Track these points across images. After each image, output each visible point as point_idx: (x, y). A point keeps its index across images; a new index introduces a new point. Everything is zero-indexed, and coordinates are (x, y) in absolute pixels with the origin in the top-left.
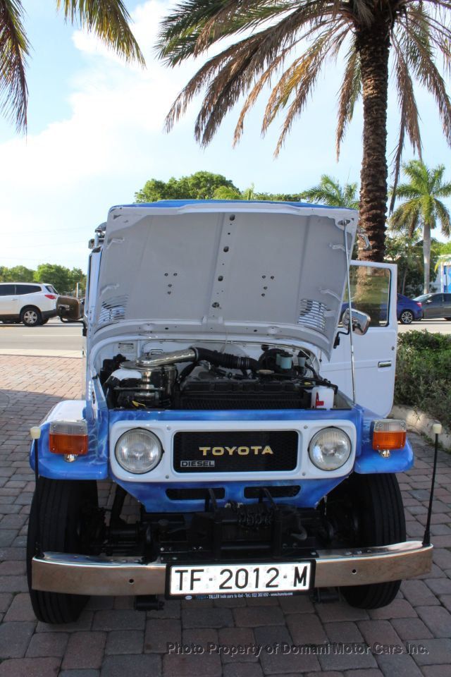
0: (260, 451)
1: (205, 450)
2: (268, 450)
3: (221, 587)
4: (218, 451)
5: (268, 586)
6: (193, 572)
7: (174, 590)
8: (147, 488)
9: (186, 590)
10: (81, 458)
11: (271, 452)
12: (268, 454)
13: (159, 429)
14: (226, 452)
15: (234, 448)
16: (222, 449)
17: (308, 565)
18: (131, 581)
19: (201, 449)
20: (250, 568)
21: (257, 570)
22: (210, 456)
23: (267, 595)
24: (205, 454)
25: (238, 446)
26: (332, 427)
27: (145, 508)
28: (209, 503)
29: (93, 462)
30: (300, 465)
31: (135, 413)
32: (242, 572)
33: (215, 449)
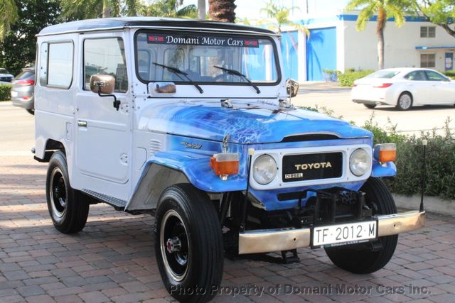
0: (325, 165)
1: (298, 166)
2: (329, 165)
3: (337, 239)
4: (305, 166)
5: (358, 237)
6: (324, 230)
7: (315, 243)
8: (267, 194)
9: (321, 243)
11: (331, 166)
12: (329, 167)
13: (275, 154)
14: (309, 167)
15: (312, 164)
17: (375, 222)
18: (295, 239)
19: (296, 166)
20: (349, 225)
21: (352, 227)
22: (301, 171)
23: (357, 242)
24: (298, 169)
25: (314, 163)
26: (360, 148)
27: (265, 208)
28: (300, 201)
29: (238, 180)
30: (345, 173)
31: (261, 145)
32: (346, 229)
33: (303, 165)
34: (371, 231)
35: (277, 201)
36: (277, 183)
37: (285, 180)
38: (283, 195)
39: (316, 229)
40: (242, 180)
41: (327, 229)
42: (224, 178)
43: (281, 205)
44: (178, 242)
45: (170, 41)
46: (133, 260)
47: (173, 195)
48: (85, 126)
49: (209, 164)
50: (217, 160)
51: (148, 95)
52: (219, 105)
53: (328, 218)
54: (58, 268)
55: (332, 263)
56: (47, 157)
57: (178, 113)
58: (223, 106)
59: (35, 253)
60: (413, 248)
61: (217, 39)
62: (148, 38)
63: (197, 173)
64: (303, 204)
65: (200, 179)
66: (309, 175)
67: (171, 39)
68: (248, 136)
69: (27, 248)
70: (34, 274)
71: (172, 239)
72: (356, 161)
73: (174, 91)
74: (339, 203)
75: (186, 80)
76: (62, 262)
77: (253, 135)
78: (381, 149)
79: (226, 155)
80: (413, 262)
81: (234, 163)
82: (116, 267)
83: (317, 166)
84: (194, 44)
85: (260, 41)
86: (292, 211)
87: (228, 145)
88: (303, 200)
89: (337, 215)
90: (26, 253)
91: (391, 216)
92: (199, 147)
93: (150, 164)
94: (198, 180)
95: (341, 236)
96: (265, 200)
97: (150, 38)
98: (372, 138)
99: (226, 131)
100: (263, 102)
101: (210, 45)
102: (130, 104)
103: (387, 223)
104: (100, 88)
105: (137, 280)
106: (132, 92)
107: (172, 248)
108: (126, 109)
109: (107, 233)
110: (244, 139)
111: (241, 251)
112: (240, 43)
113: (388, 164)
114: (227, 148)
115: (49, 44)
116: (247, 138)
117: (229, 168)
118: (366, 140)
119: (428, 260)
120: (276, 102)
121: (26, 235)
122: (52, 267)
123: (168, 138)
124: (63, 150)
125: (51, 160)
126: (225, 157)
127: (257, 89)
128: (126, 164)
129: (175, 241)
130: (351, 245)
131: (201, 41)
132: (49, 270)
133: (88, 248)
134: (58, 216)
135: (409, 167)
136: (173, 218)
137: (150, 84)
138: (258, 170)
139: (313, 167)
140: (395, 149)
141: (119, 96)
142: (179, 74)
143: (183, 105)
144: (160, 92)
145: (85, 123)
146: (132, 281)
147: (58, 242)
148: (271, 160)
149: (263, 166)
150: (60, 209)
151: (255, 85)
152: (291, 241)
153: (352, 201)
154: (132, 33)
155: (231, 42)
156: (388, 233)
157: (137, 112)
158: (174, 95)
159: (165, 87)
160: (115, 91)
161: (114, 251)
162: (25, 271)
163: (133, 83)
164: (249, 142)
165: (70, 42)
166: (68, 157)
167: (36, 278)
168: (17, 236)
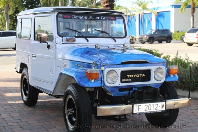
0: (142, 76)
1: (128, 76)
2: (144, 75)
3: (145, 110)
4: (132, 76)
5: (156, 109)
6: (139, 106)
7: (134, 112)
8: (113, 89)
9: (137, 112)
11: (145, 76)
12: (144, 76)
13: (117, 70)
14: (134, 76)
15: (135, 75)
16: (132, 75)
17: (165, 103)
18: (124, 110)
19: (127, 75)
20: (151, 104)
21: (153, 105)
22: (130, 78)
23: (155, 112)
24: (128, 77)
25: (136, 74)
26: (159, 68)
27: (112, 95)
28: (129, 92)
29: (99, 82)
30: (152, 79)
31: (110, 66)
32: (150, 105)
33: (131, 75)
34: (163, 107)
35: (118, 92)
36: (118, 83)
37: (122, 82)
38: (121, 89)
39: (134, 105)
41: (141, 105)
42: (92, 81)
43: (120, 94)
46: (56, 119)
47: (70, 88)
48: (35, 57)
49: (85, 74)
50: (89, 72)
51: (62, 42)
52: (94, 47)
53: (141, 100)
54: (22, 122)
55: (149, 122)
57: (75, 51)
58: (96, 47)
59: (13, 115)
60: (190, 116)
61: (96, 16)
62: (63, 16)
63: (80, 78)
64: (131, 94)
65: (81, 81)
66: (134, 80)
67: (74, 16)
68: (104, 61)
69: (10, 112)
70: (10, 124)
71: (70, 109)
72: (158, 74)
73: (75, 41)
74: (147, 93)
75: (81, 36)
76: (24, 119)
77: (106, 61)
78: (170, 68)
79: (94, 70)
80: (189, 123)
81: (97, 74)
82: (48, 121)
83: (138, 76)
84: (85, 19)
85: (117, 18)
86: (124, 97)
88: (131, 92)
89: (145, 99)
90: (8, 115)
91: (173, 100)
92: (82, 66)
93: (61, 74)
94: (80, 82)
95: (147, 109)
96: (112, 91)
97: (64, 16)
98: (166, 63)
99: (94, 59)
100: (117, 46)
101: (92, 19)
102: (54, 47)
103: (171, 103)
104: (41, 39)
105: (56, 128)
106: (55, 41)
107: (70, 113)
108: (52, 49)
109: (47, 106)
110: (102, 62)
111: (98, 115)
112: (107, 19)
113: (174, 76)
114: (94, 67)
115: (22, 19)
116: (103, 62)
117: (94, 76)
118: (162, 64)
119: (196, 122)
120: (122, 46)
121: (10, 107)
122: (19, 121)
123: (70, 62)
124: (27, 67)
125: (22, 72)
126: (93, 71)
127: (115, 40)
128: (52, 74)
129: (71, 110)
130: (152, 113)
131: (88, 17)
132: (17, 122)
133: (37, 113)
134: (25, 98)
135: (193, 77)
136: (70, 99)
137: (64, 37)
138: (109, 77)
139: (136, 76)
140: (177, 68)
141: (49, 43)
143: (78, 47)
144: (68, 41)
145: (35, 56)
146: (54, 128)
147: (24, 110)
148: (115, 73)
149: (111, 76)
150: (26, 95)
151: (114, 38)
152: (122, 110)
153: (153, 92)
154: (56, 14)
155: (102, 18)
156: (172, 108)
157: (58, 50)
158: (75, 43)
159: (71, 39)
160: (48, 41)
161: (48, 114)
162: (7, 122)
163: (55, 37)
164: (104, 64)
165: (30, 18)
166: (29, 71)
167: (11, 126)
168: (6, 107)
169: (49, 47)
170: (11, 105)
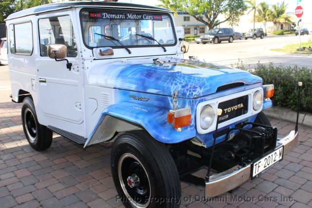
0: (240, 106)
1: (226, 110)
2: (242, 105)
3: (264, 167)
5: (274, 161)
6: (259, 163)
7: (254, 175)
8: (207, 136)
9: (257, 173)
10: (183, 128)
12: (242, 107)
13: (213, 104)
16: (230, 108)
17: (282, 148)
21: (272, 155)
22: (227, 113)
23: (273, 165)
25: (234, 106)
26: (257, 91)
27: (205, 146)
29: (189, 128)
30: (250, 110)
31: (203, 98)
32: (269, 158)
33: (228, 109)
34: (280, 154)
35: (213, 139)
39: (255, 164)
40: (192, 128)
42: (179, 129)
44: (137, 179)
45: (106, 16)
46: (90, 174)
48: (45, 82)
50: (175, 116)
51: (94, 58)
54: (38, 189)
56: (21, 99)
58: (154, 63)
59: (20, 174)
61: (136, 15)
62: (90, 15)
63: (155, 127)
69: (14, 168)
70: (20, 200)
73: (112, 54)
75: (119, 45)
76: (39, 181)
77: (197, 90)
78: (267, 89)
81: (188, 117)
82: (80, 183)
84: (121, 19)
85: (163, 17)
87: (176, 100)
90: (12, 175)
92: (146, 99)
93: (105, 115)
96: (206, 140)
98: (262, 82)
101: (132, 19)
102: (81, 66)
104: (56, 54)
106: (82, 56)
108: (77, 69)
110: (192, 93)
112: (151, 18)
115: (14, 25)
116: (194, 93)
117: (185, 122)
118: (259, 84)
121: (12, 156)
122: (32, 188)
124: (30, 96)
127: (164, 49)
128: (80, 110)
129: (134, 178)
131: (126, 16)
132: (31, 193)
134: (32, 139)
137: (94, 49)
139: (234, 109)
140: (273, 89)
142: (113, 41)
143: (123, 64)
144: (103, 55)
145: (44, 80)
146: (96, 199)
147: (34, 160)
151: (163, 46)
154: (78, 10)
155: (145, 17)
157: (87, 71)
158: (113, 57)
159: (106, 51)
160: (68, 56)
161: (74, 165)
162: (13, 196)
163: (81, 49)
164: (196, 96)
165: (29, 22)
166: (35, 102)
167: (22, 203)
168: (5, 157)
169: (69, 66)
170: (12, 151)
